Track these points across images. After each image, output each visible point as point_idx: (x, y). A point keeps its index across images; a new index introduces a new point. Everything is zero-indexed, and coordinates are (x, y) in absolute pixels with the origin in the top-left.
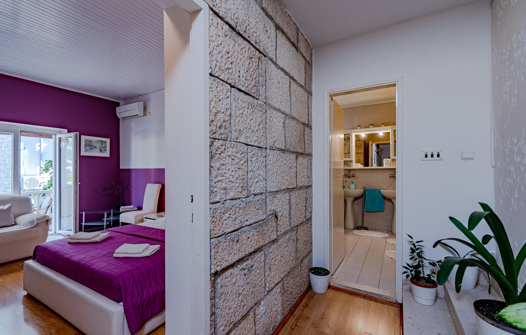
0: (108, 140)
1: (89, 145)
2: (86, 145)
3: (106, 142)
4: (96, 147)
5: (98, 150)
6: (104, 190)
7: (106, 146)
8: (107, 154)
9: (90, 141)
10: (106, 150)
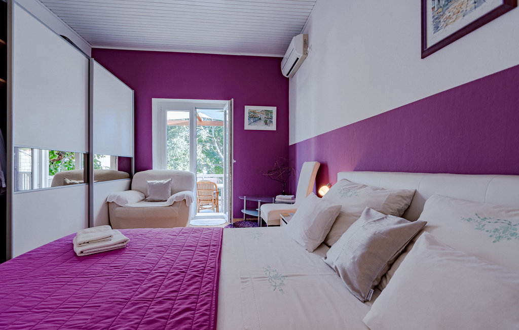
0: (274, 109)
1: (254, 118)
2: (250, 117)
3: (271, 112)
4: (260, 119)
5: (262, 122)
6: (269, 172)
7: (272, 117)
8: (273, 127)
9: (254, 112)
10: (271, 122)
